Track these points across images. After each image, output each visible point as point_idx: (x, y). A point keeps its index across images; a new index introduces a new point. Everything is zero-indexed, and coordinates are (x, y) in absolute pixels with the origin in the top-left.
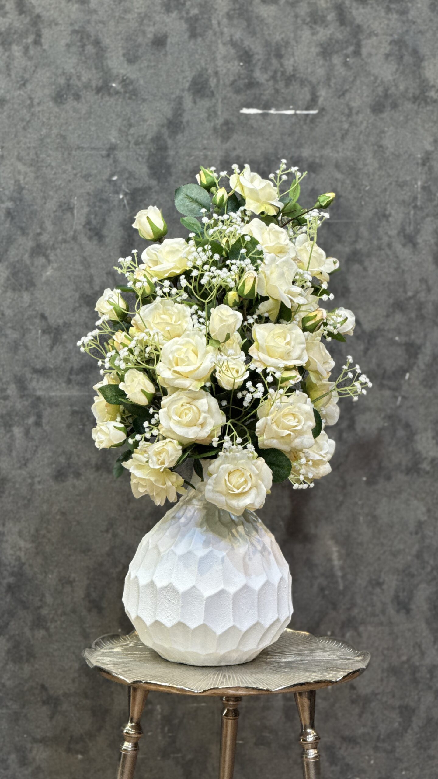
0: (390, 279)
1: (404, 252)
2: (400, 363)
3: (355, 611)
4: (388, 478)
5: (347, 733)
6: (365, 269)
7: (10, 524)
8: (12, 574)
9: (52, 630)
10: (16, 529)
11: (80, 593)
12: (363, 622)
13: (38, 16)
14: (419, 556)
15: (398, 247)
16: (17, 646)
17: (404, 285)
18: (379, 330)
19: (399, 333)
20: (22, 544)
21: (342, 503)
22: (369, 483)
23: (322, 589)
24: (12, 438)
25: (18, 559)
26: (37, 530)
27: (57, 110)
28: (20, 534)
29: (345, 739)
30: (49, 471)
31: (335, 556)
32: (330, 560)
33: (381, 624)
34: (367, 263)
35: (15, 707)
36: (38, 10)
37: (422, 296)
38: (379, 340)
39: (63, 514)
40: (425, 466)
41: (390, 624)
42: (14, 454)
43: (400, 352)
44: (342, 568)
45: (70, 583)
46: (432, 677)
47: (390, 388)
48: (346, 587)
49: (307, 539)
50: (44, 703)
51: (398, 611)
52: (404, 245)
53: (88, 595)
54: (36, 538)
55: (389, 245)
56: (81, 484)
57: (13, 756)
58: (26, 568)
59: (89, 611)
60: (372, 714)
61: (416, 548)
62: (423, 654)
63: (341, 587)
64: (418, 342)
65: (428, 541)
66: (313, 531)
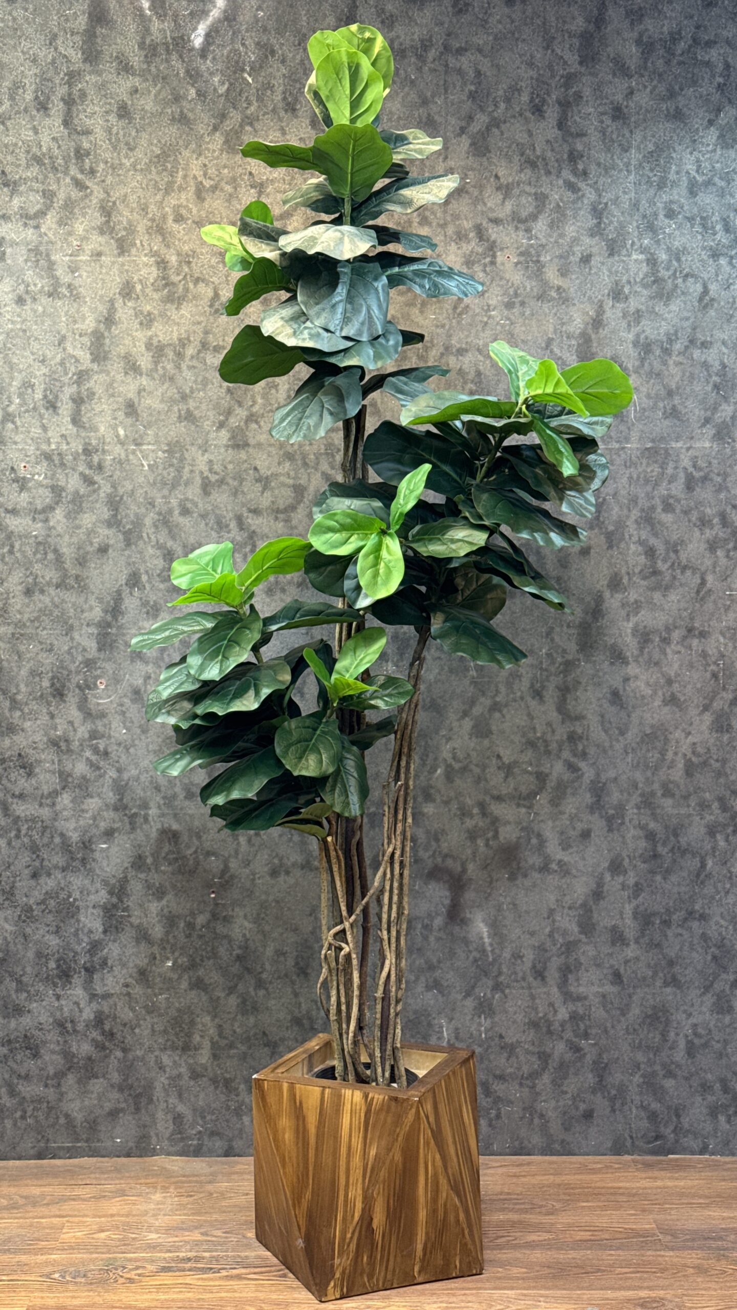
0: (523, 724)
1: (533, 704)
2: (533, 787)
3: (501, 979)
4: (525, 876)
5: (498, 1072)
6: (504, 716)
7: (237, 909)
8: (240, 947)
9: (271, 990)
10: (241, 914)
11: (291, 962)
12: (508, 987)
13: (254, 532)
14: (551, 935)
15: (529, 699)
16: (244, 1002)
17: (534, 728)
18: (516, 762)
19: (531, 765)
20: (246, 924)
21: (490, 894)
22: (509, 879)
23: (476, 960)
24: (238, 844)
25: (244, 935)
26: (258, 914)
27: (268, 600)
28: (245, 917)
29: (496, 1077)
30: (266, 869)
31: (485, 935)
32: (482, 938)
33: (523, 988)
34: (505, 711)
35: (243, 1048)
36: (253, 528)
37: (549, 737)
38: (516, 770)
39: (277, 902)
40: (554, 866)
41: (530, 988)
42: (240, 857)
43: (532, 779)
44: (491, 945)
45: (284, 954)
46: (563, 1031)
47: (525, 806)
48: (494, 960)
49: (464, 922)
50: (265, 1045)
51: (535, 978)
52: (533, 698)
53: (297, 964)
54: (257, 920)
55: (522, 698)
56: (291, 881)
57: (242, 1086)
58: (250, 943)
59: (298, 975)
60: (517, 1058)
61: (547, 930)
62: (556, 1011)
63: (491, 959)
64: (547, 771)
65: (557, 924)
66: (468, 916)
